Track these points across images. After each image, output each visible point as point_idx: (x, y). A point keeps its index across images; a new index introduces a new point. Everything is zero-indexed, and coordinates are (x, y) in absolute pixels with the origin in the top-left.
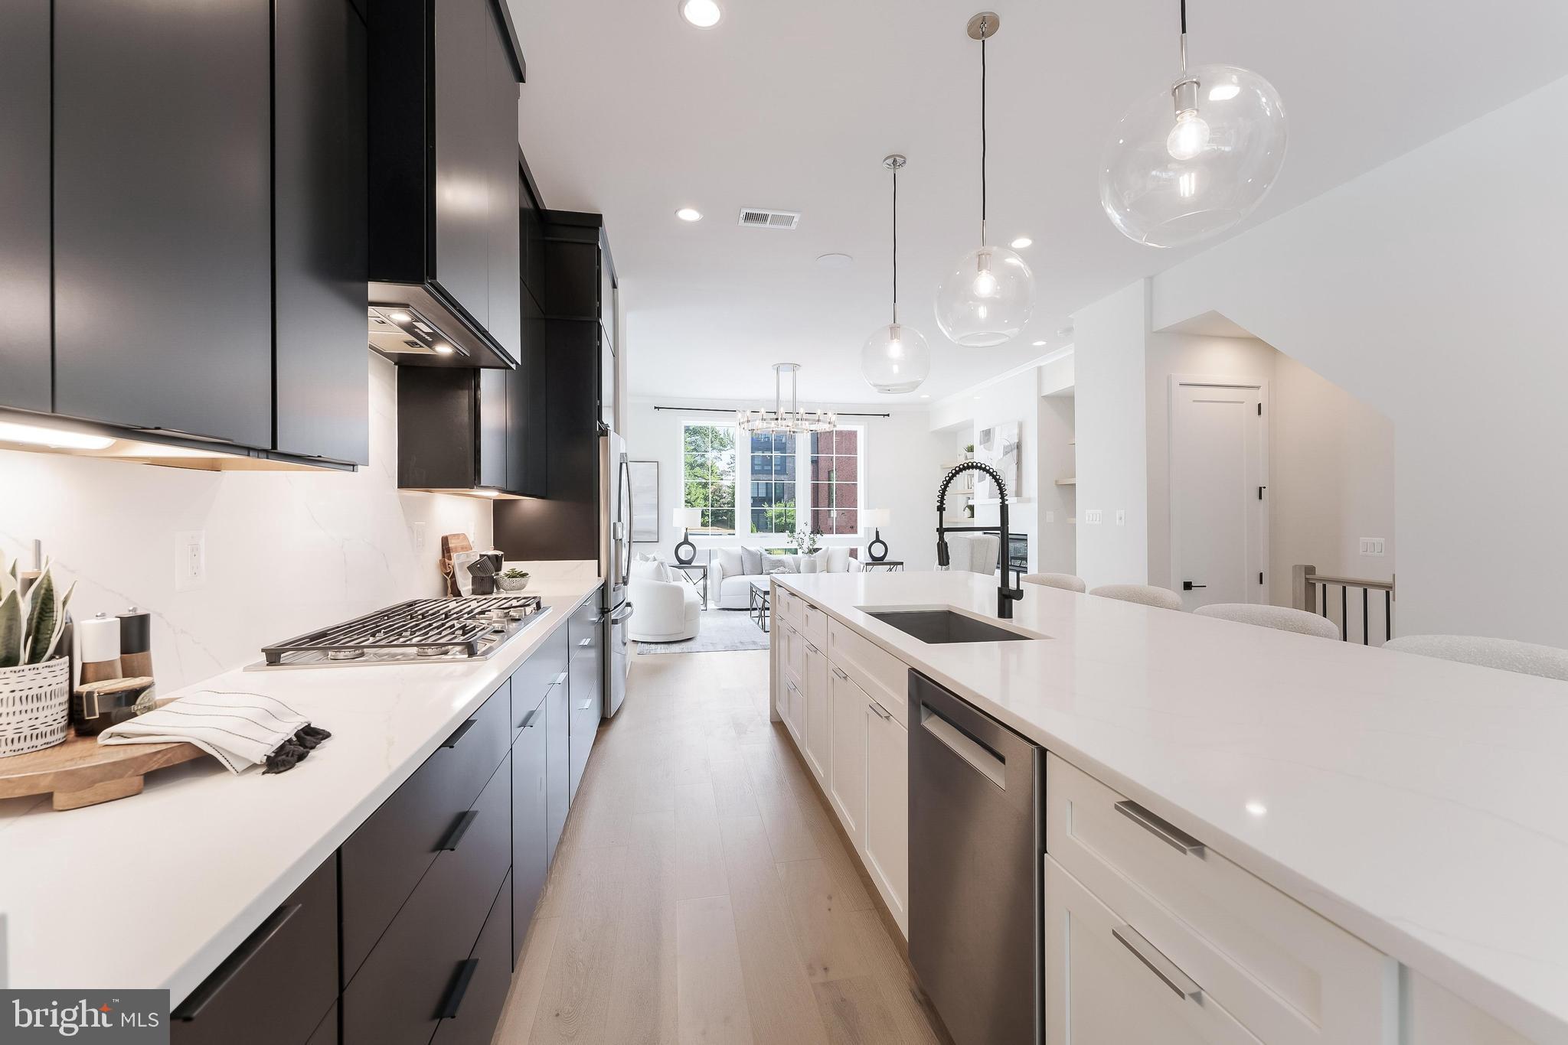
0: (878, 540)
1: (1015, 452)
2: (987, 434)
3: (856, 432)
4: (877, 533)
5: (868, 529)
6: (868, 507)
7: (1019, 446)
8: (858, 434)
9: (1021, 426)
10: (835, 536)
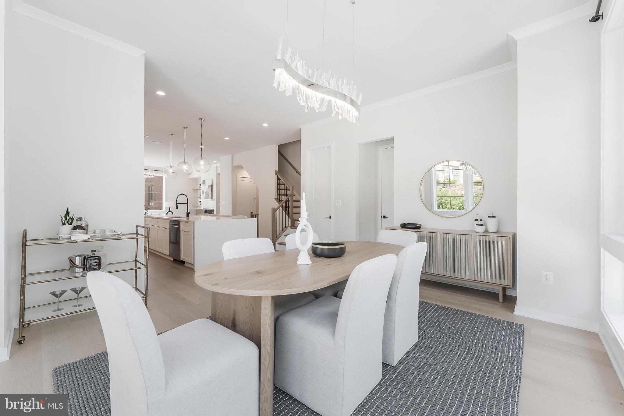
0: (170, 211)
1: (211, 187)
2: (204, 181)
3: (162, 176)
4: (170, 209)
5: (166, 208)
6: (167, 201)
7: (212, 186)
8: (163, 177)
9: (212, 180)
10: (154, 210)
